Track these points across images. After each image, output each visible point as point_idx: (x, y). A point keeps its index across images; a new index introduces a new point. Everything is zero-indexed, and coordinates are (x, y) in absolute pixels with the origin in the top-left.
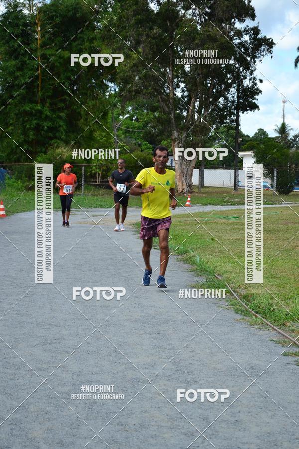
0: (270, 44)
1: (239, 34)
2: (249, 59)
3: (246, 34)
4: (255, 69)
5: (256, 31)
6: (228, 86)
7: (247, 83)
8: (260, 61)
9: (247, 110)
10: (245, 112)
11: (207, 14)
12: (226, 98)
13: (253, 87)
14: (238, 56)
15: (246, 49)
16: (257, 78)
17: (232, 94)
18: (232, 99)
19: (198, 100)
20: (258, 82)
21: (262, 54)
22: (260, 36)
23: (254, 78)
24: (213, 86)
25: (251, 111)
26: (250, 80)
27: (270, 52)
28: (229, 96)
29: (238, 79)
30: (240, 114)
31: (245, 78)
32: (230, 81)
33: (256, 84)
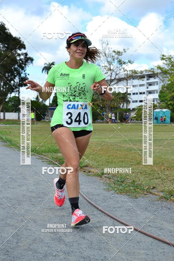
0: (32, 60)
1: (19, 55)
2: (23, 65)
3: (22, 55)
4: (26, 70)
5: (26, 54)
6: (15, 77)
7: (23, 75)
8: (28, 66)
9: (23, 86)
10: (22, 87)
11: (6, 47)
12: (14, 81)
13: (25, 77)
14: (19, 64)
15: (22, 62)
16: (27, 73)
17: (17, 80)
18: (16, 82)
19: (3, 82)
20: (27, 75)
21: (29, 63)
22: (28, 56)
23: (26, 74)
24: (9, 76)
25: (24, 86)
26: (24, 74)
27: (32, 63)
28: (15, 80)
29: (19, 74)
30: (20, 88)
31: (22, 73)
32: (16, 74)
33: (26, 76)
